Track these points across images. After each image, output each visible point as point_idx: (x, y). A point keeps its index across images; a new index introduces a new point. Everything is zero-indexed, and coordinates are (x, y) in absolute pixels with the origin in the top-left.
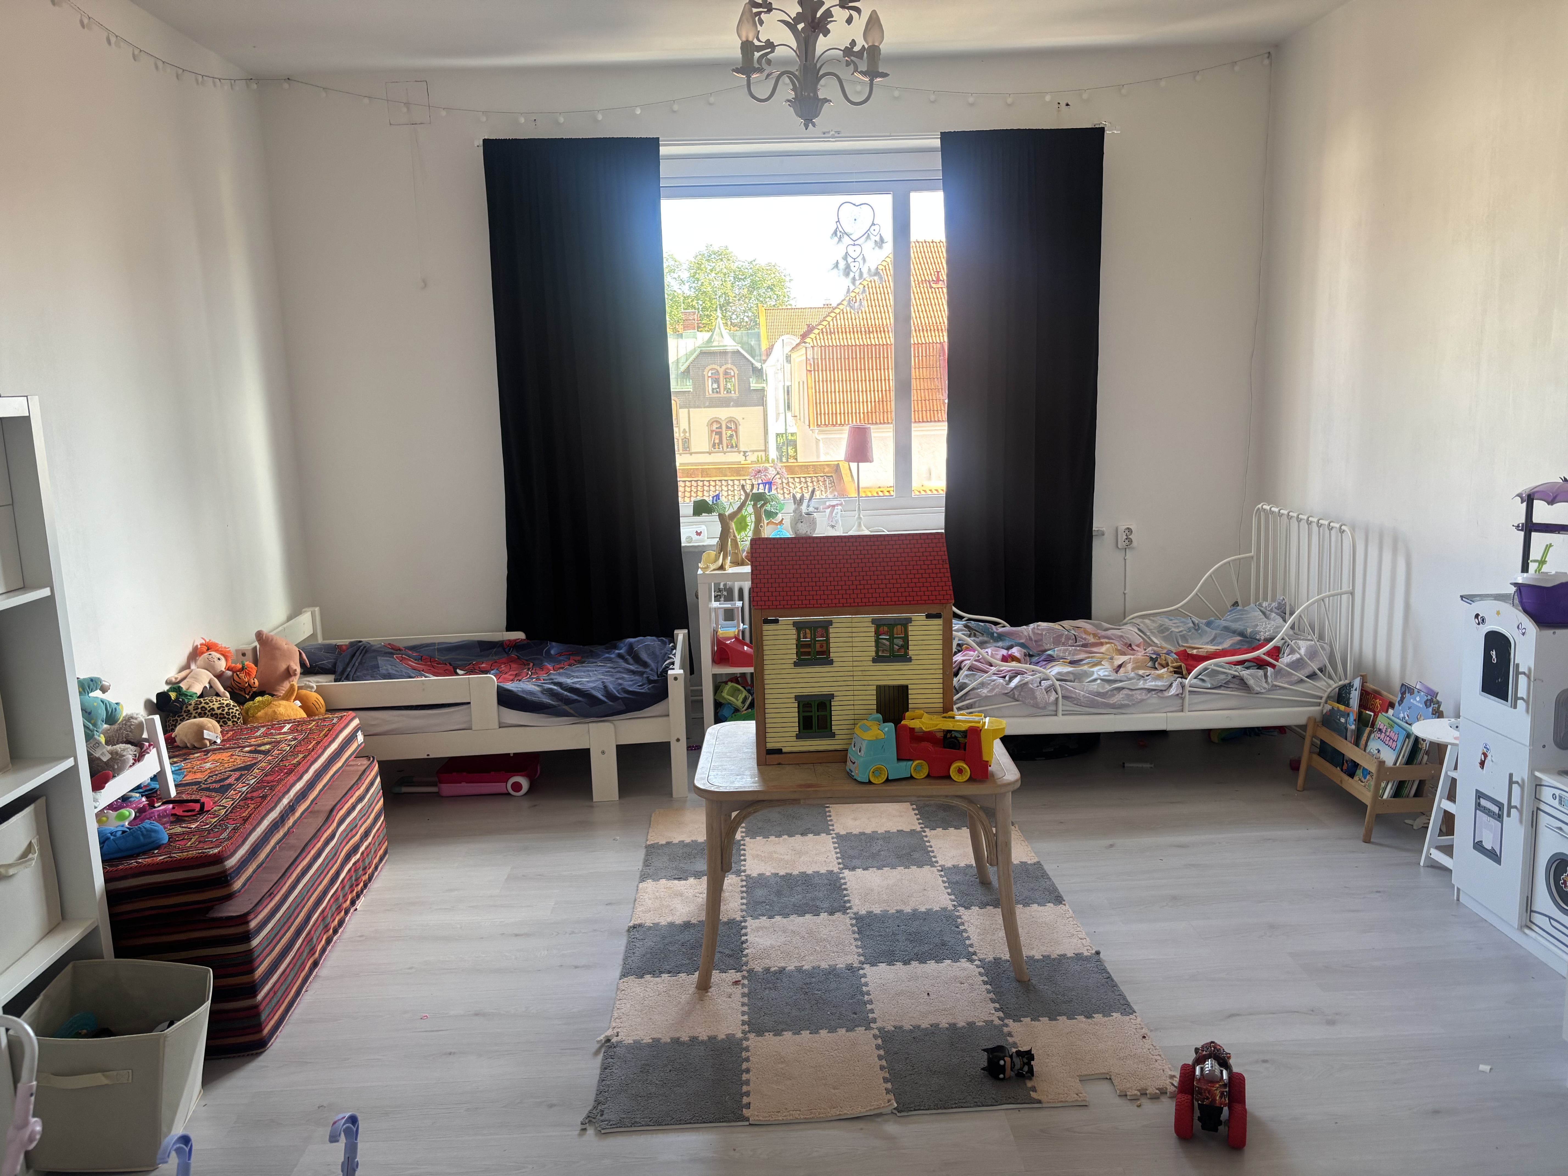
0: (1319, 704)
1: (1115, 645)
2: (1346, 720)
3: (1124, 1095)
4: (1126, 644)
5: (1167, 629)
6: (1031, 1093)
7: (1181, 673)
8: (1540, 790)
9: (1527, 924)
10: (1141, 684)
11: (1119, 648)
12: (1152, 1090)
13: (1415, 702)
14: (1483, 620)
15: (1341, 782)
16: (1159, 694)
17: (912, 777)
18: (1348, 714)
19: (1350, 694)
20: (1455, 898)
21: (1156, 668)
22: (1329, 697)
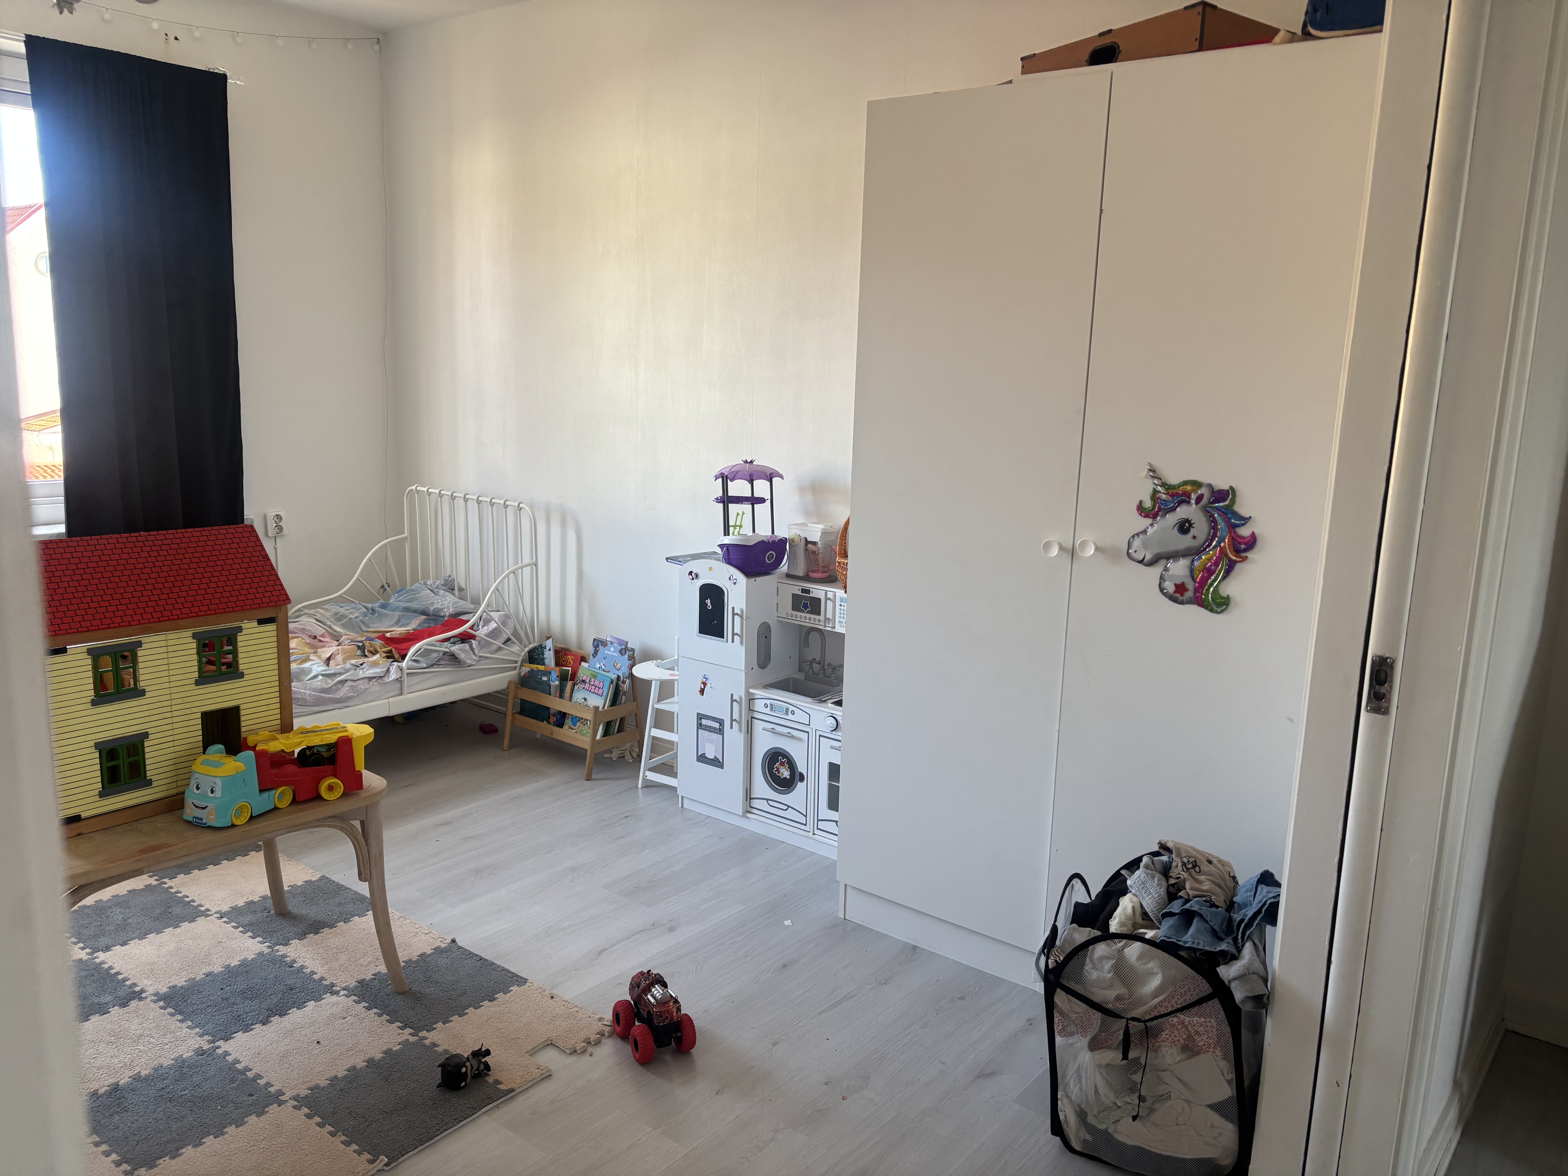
0: (515, 668)
1: (303, 639)
2: (549, 678)
3: (574, 1052)
4: (310, 636)
5: (344, 616)
6: (498, 1086)
7: (392, 657)
8: (753, 702)
9: (749, 809)
10: (361, 674)
11: (308, 641)
12: (593, 1037)
13: (610, 653)
14: (697, 576)
15: (552, 733)
16: (379, 681)
17: (276, 808)
18: (550, 673)
19: (543, 654)
20: (680, 806)
21: (366, 656)
22: (523, 660)
